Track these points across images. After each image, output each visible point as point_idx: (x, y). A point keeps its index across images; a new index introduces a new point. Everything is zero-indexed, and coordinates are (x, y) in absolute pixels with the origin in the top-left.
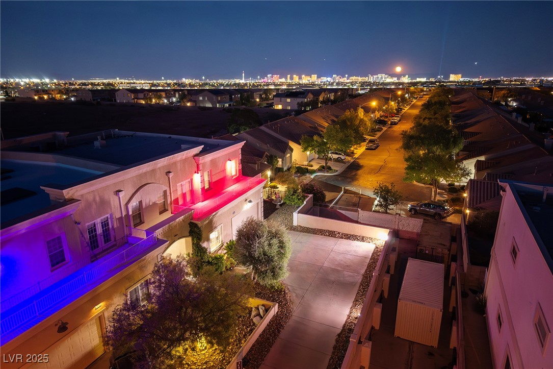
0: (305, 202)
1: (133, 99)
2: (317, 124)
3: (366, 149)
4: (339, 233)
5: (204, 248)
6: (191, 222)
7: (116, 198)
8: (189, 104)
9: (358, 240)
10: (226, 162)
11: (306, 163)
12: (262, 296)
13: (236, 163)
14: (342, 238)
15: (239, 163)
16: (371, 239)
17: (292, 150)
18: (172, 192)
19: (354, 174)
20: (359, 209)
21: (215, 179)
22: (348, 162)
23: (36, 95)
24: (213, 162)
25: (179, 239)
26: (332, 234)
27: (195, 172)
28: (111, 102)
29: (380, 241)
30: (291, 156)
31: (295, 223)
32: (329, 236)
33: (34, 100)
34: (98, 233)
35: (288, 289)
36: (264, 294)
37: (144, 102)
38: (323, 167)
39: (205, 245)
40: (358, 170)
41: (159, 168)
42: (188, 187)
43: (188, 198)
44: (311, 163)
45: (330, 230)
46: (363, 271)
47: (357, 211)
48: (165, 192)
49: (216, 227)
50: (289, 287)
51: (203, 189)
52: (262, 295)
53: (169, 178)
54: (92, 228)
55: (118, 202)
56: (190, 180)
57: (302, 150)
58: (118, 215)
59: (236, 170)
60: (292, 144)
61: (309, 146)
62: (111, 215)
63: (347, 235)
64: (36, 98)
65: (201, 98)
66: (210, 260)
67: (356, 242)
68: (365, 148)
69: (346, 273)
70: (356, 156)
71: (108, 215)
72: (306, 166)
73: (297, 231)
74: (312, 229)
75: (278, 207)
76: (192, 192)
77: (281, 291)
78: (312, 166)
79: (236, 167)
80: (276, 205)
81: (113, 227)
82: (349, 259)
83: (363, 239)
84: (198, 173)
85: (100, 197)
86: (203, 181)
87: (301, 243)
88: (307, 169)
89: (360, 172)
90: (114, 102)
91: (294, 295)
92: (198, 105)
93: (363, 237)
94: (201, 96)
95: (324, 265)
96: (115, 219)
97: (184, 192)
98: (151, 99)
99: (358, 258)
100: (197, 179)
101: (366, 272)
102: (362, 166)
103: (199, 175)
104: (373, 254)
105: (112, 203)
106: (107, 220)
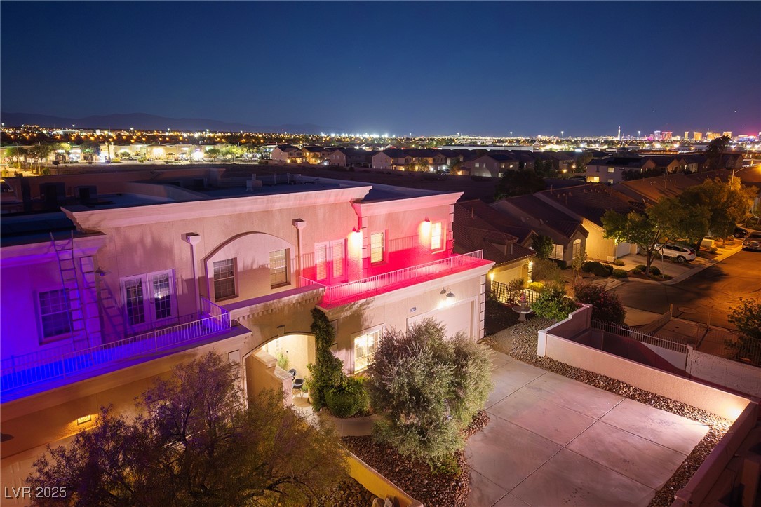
0: (570, 316)
1: (392, 165)
2: (646, 199)
3: (743, 249)
4: (628, 387)
5: (337, 359)
6: (316, 310)
7: (185, 246)
8: (460, 173)
9: (669, 409)
10: (419, 223)
11: (611, 258)
12: (409, 479)
13: (443, 228)
14: (633, 398)
15: (448, 229)
16: (703, 413)
17: (585, 234)
18: (301, 255)
19: (704, 286)
20: (688, 347)
21: (393, 248)
22: (700, 266)
23: (289, 158)
24: (391, 217)
25: (286, 334)
26: (611, 386)
27: (354, 230)
28: (367, 169)
29: (724, 422)
30: (583, 244)
31: (541, 352)
32: (604, 388)
33: (286, 165)
34: (145, 298)
35: (470, 478)
36: (414, 476)
37: (403, 170)
38: (643, 269)
39: (341, 355)
40: (718, 280)
41: (280, 211)
42: (340, 253)
43: (337, 272)
44: (623, 260)
45: (611, 376)
46: (660, 483)
47: (685, 351)
48: (288, 252)
49: (368, 328)
50: (474, 475)
51: (367, 260)
52: (410, 476)
53: (298, 230)
54: (135, 287)
55: (189, 253)
56: (343, 240)
57: (605, 234)
58: (187, 275)
59: (442, 241)
60: (587, 225)
61: (617, 228)
62: (174, 272)
63: (647, 394)
64: (289, 161)
65: (477, 165)
66: (345, 384)
67: (663, 411)
68: (740, 247)
69: (615, 475)
70: (719, 258)
71: (169, 271)
72: (611, 263)
73: (542, 366)
74: (571, 368)
75: (522, 318)
76: (346, 262)
77: (450, 479)
78: (622, 265)
79: (442, 235)
80: (518, 315)
81: (175, 292)
82: (635, 447)
83: (681, 409)
84: (358, 231)
85: (153, 239)
86: (367, 247)
87: (540, 390)
88: (611, 268)
89: (719, 285)
90: (369, 169)
91: (476, 495)
92: (472, 175)
93: (683, 406)
94: (477, 162)
95: (571, 447)
96: (180, 280)
97: (329, 259)
98: (413, 165)
99: (658, 448)
100: (356, 242)
101: (667, 485)
102: (726, 275)
103: (360, 235)
104: (697, 449)
105: (176, 251)
106: (167, 280)
